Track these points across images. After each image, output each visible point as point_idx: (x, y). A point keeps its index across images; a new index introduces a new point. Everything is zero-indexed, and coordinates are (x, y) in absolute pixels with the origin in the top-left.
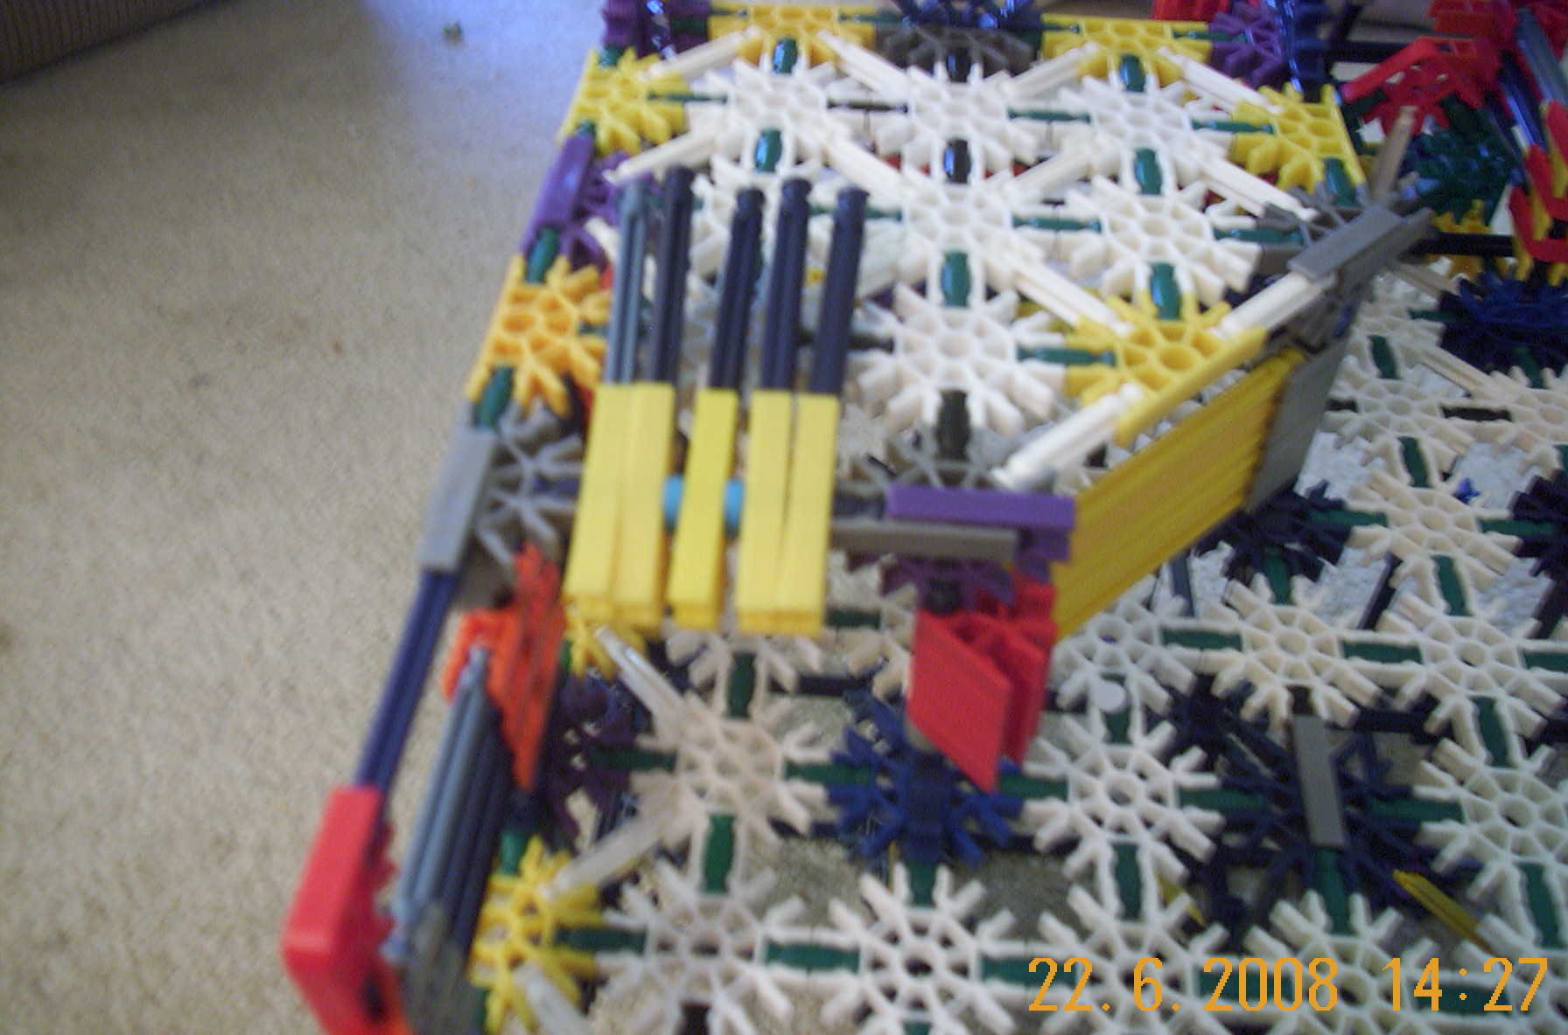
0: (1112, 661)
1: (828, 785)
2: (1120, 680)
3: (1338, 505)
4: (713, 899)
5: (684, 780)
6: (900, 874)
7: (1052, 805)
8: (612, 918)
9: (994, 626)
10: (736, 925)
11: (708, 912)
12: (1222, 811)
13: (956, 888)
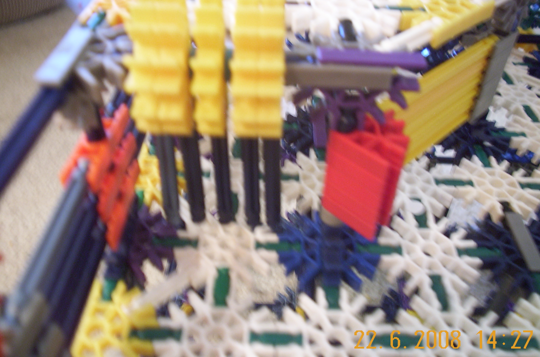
0: (413, 192)
1: (279, 252)
2: (419, 200)
3: (503, 130)
4: (220, 310)
5: (202, 251)
6: (320, 293)
7: (395, 257)
8: (163, 322)
9: (374, 138)
10: (232, 323)
11: (216, 318)
12: (481, 258)
13: (351, 300)
